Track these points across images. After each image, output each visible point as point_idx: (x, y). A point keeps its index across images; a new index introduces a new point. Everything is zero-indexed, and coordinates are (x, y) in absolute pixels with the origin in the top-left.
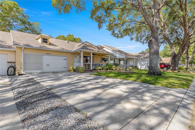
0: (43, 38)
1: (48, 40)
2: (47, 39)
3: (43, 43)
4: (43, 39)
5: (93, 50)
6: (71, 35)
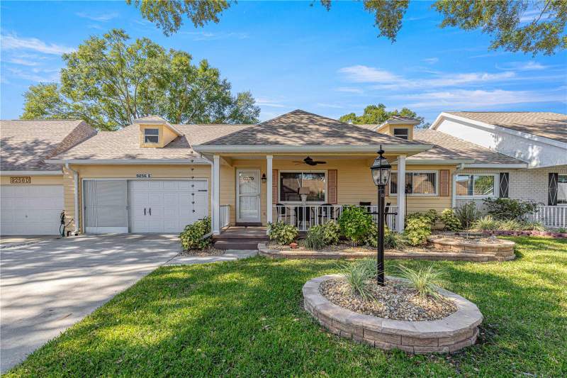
1: (160, 132)
2: (157, 130)
3: (146, 144)
4: (147, 131)
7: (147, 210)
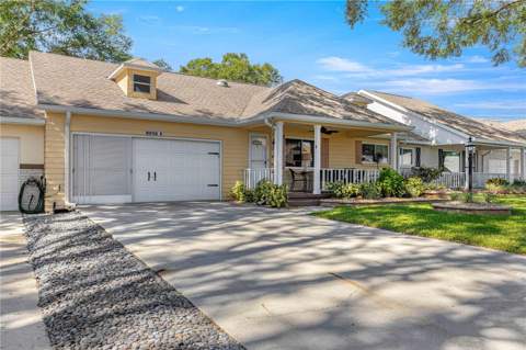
0: (135, 76)
1: (152, 81)
2: (149, 78)
3: (135, 94)
4: (137, 78)
5: (322, 115)
6: (236, 57)
7: (152, 175)
